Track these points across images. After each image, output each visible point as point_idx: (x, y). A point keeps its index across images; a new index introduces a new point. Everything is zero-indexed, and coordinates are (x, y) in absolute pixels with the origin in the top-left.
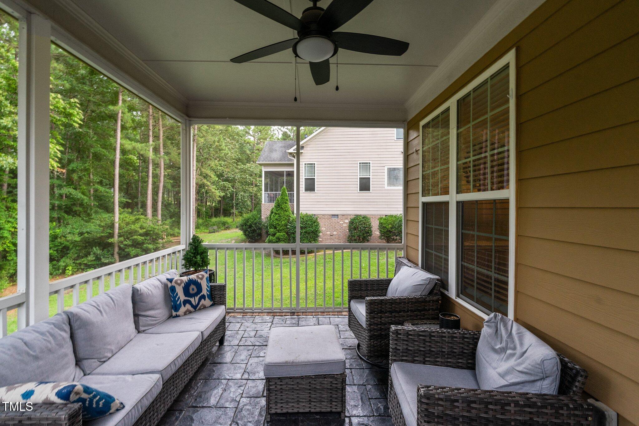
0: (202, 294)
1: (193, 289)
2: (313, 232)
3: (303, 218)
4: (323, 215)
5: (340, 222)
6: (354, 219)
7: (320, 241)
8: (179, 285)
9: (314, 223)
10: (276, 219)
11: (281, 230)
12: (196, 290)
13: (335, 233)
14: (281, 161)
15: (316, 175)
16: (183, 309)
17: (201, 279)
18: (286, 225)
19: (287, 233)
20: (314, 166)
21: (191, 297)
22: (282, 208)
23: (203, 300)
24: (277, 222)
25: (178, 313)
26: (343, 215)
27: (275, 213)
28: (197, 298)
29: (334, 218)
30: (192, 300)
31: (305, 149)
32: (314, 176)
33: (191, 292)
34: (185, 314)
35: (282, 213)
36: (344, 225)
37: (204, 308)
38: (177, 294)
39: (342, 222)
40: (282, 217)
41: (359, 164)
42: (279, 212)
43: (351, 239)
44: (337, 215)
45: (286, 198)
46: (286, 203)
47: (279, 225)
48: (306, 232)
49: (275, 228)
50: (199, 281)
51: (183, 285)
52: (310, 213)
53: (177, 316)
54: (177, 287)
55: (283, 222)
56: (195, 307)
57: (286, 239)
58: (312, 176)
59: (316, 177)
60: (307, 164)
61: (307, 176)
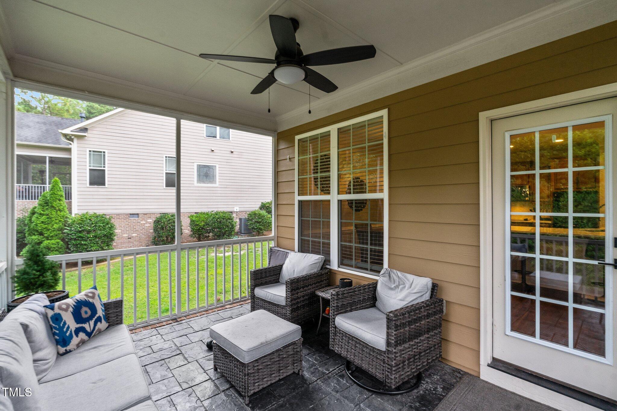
0: (97, 315)
1: (86, 313)
2: (105, 236)
3: (90, 219)
4: (118, 215)
5: (142, 222)
6: (161, 218)
7: (114, 246)
8: (66, 310)
9: (107, 224)
10: (42, 222)
11: (52, 236)
12: (89, 313)
13: (134, 235)
15: (106, 165)
16: (75, 340)
17: (93, 297)
18: (61, 229)
19: (63, 240)
20: (104, 155)
21: (85, 323)
22: (52, 207)
23: (99, 323)
24: (44, 226)
25: (68, 348)
26: (145, 214)
27: (41, 214)
28: (92, 323)
29: (133, 217)
30: (86, 326)
31: (89, 131)
32: (104, 167)
33: (84, 316)
34: (78, 346)
35: (54, 213)
36: (146, 225)
37: (100, 332)
38: (65, 323)
39: (144, 222)
40: (53, 219)
41: (165, 158)
42: (46, 212)
44: (138, 214)
45: (59, 193)
46: (60, 200)
47: (49, 230)
48: (95, 237)
49: (41, 234)
50: (91, 300)
51: (71, 309)
52: (99, 212)
53: (67, 352)
54: (63, 314)
55: (56, 226)
56: (89, 335)
57: (61, 248)
58: (101, 167)
59: (106, 169)
60: (94, 151)
61: (93, 166)
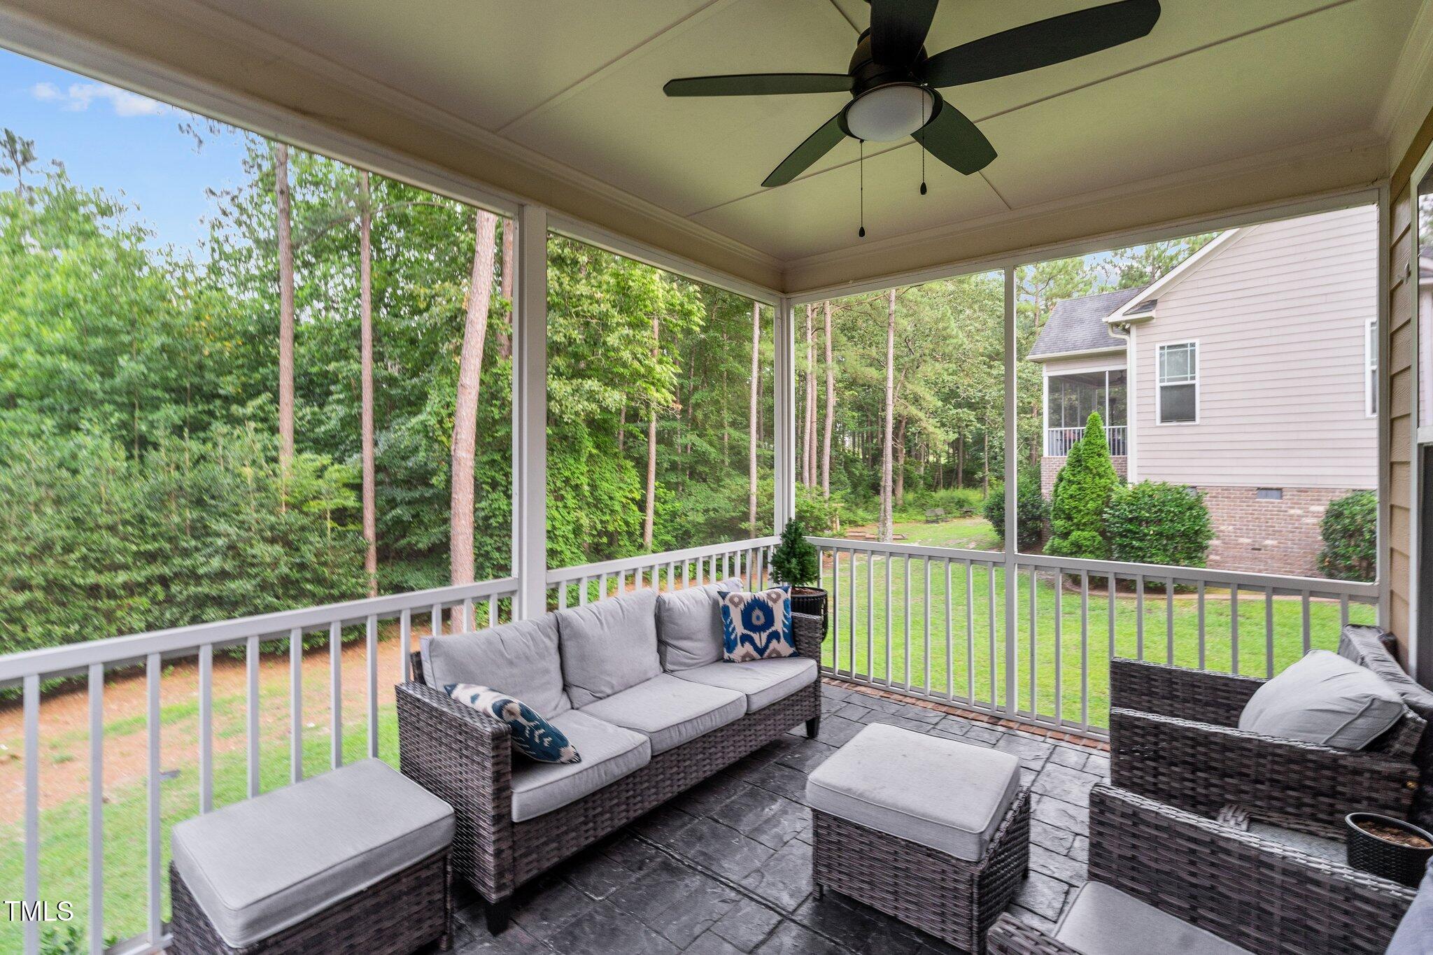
0: (773, 629)
1: (758, 618)
2: (1183, 534)
3: (1150, 496)
4: (1227, 489)
5: (1292, 512)
6: (1347, 502)
7: (1216, 561)
8: (736, 605)
9: (1190, 508)
10: (1071, 496)
11: (1085, 524)
12: (762, 620)
13: (1268, 542)
14: (1094, 346)
15: (1197, 374)
16: (740, 651)
17: (775, 601)
18: (1099, 512)
19: (1102, 533)
20: (1193, 352)
21: (754, 632)
22: (1087, 468)
23: (774, 642)
24: (1073, 504)
25: (732, 656)
26: (1300, 491)
27: (1069, 481)
28: (764, 635)
29: (1266, 497)
30: (756, 636)
31: (1159, 306)
32: (1193, 378)
33: (755, 621)
34: (744, 660)
35: (1088, 479)
36: (1305, 520)
37: (778, 656)
38: (731, 622)
39: (1299, 512)
40: (1088, 492)
41: (1368, 328)
42: (1079, 478)
43: (1330, 566)
44: (1280, 489)
45: (1099, 442)
46: (1099, 455)
47: (1080, 511)
48: (1160, 534)
49: (1069, 518)
50: (770, 604)
51: (742, 606)
52: (1175, 481)
53: (730, 661)
54: (732, 608)
55: (1091, 505)
56: (761, 651)
57: (1098, 549)
58: (1186, 379)
59: (1197, 382)
60: (1169, 347)
61: (1169, 380)
